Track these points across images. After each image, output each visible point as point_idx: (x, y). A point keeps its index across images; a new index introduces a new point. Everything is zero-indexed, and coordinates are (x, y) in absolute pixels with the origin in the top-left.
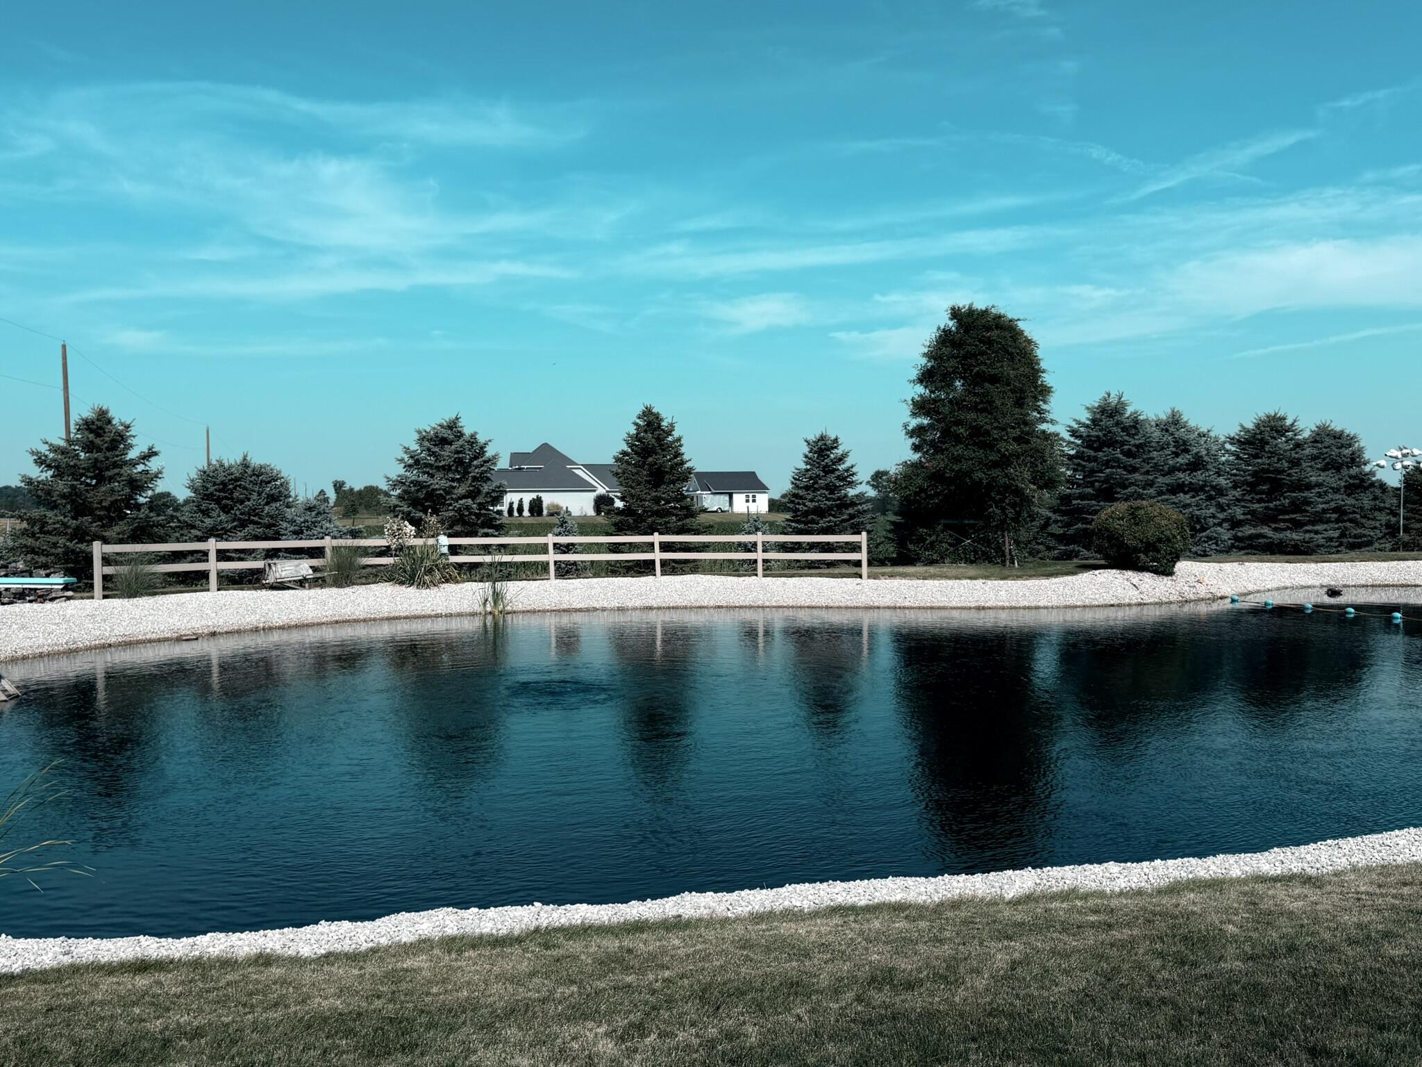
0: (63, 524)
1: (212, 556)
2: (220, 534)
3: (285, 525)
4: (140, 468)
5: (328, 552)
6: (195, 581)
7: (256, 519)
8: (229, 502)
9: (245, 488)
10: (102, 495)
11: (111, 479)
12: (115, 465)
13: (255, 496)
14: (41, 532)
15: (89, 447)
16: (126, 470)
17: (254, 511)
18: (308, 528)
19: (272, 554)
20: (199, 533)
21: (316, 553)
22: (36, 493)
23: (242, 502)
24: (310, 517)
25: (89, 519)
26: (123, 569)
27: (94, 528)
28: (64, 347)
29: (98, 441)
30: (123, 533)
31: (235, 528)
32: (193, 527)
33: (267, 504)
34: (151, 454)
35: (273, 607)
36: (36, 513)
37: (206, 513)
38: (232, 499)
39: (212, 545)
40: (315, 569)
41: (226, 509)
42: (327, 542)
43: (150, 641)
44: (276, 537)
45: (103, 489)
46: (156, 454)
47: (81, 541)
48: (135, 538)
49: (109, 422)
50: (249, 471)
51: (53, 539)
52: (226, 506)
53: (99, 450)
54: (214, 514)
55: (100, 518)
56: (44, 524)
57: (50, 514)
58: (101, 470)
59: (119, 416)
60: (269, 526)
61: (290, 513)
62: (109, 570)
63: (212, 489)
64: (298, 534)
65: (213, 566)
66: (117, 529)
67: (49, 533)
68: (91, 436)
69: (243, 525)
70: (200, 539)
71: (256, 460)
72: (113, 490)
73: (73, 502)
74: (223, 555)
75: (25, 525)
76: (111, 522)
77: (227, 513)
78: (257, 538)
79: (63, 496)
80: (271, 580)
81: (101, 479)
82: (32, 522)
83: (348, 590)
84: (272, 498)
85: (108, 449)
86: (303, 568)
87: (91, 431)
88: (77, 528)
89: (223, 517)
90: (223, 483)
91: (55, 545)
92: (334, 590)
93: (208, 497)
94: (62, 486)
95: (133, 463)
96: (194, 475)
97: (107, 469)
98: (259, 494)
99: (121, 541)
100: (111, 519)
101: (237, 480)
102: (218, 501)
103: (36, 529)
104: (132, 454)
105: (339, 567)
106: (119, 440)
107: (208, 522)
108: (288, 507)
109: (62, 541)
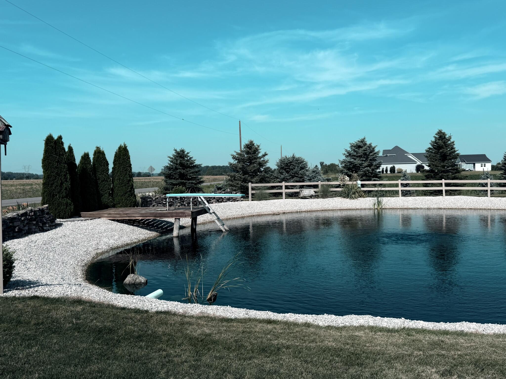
0: (240, 177)
1: (284, 187)
2: (286, 180)
3: (306, 177)
4: (262, 159)
5: (320, 186)
6: (278, 196)
7: (297, 175)
8: (288, 170)
9: (293, 165)
10: (251, 168)
11: (254, 163)
12: (255, 159)
13: (296, 168)
14: (234, 180)
15: (248, 153)
16: (258, 160)
17: (296, 173)
18: (313, 178)
19: (302, 187)
20: (279, 180)
21: (316, 186)
22: (233, 168)
23: (292, 170)
24: (314, 174)
25: (247, 176)
26: (258, 192)
27: (249, 178)
28: (240, 122)
29: (250, 151)
30: (257, 180)
31: (290, 178)
32: (278, 178)
33: (300, 170)
34: (265, 155)
35: (302, 205)
36: (233, 174)
37: (281, 173)
38: (289, 169)
39: (284, 184)
40: (315, 192)
41: (288, 172)
42: (319, 183)
43: (265, 215)
44: (303, 181)
45: (251, 166)
46: (267, 155)
47: (245, 183)
48: (261, 182)
49: (253, 145)
50: (295, 159)
51: (237, 182)
52: (287, 171)
53: (250, 154)
54: (284, 174)
55: (251, 175)
56: (235, 177)
57: (236, 174)
58: (251, 160)
59: (256, 143)
60: (301, 178)
61: (307, 173)
62: (254, 192)
63: (283, 166)
64: (310, 180)
65: (284, 191)
66: (255, 179)
67: (236, 180)
68: (248, 150)
69: (293, 177)
70: (280, 182)
71: (297, 156)
72: (254, 166)
73: (243, 170)
74: (287, 187)
75: (229, 177)
76: (253, 177)
77: (288, 173)
78: (297, 182)
79: (240, 169)
80: (301, 196)
81: (251, 163)
82: (231, 176)
83: (326, 199)
84: (302, 168)
85: (253, 154)
86: (311, 192)
87: (248, 148)
88: (244, 178)
89: (287, 175)
90: (287, 164)
91: (238, 184)
92: (322, 199)
93: (282, 168)
94: (240, 165)
95: (260, 158)
96: (278, 161)
97: (253, 160)
98: (298, 167)
99: (257, 183)
100: (254, 176)
101: (291, 162)
102: (285, 169)
103: (233, 179)
104: (260, 155)
105: (323, 192)
106: (256, 151)
107: (282, 176)
108: (307, 171)
109: (240, 183)
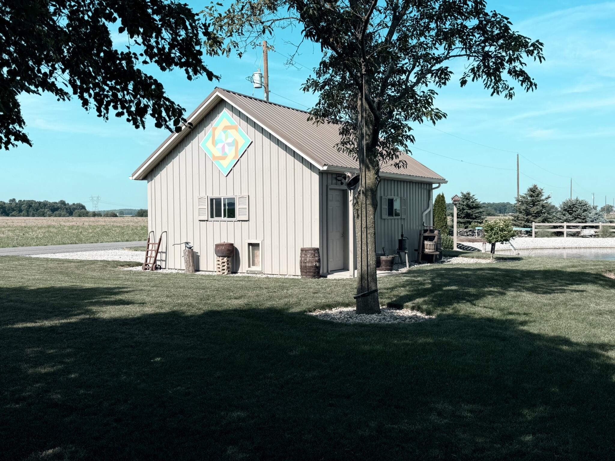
0: (524, 218)
1: (565, 227)
2: (567, 221)
3: (588, 219)
4: (545, 201)
5: (600, 227)
6: (560, 234)
7: (580, 217)
8: (571, 212)
9: (577, 207)
10: (534, 210)
11: (537, 205)
12: (538, 201)
13: (579, 210)
14: (517, 220)
15: (531, 196)
16: (541, 203)
17: (579, 215)
18: (596, 220)
19: (585, 227)
20: (562, 221)
21: (597, 227)
22: (515, 209)
23: (575, 212)
24: (596, 216)
25: (531, 216)
26: (540, 230)
27: (532, 219)
28: (518, 155)
29: (533, 194)
30: (540, 220)
31: (573, 219)
32: (560, 219)
33: (583, 212)
34: (549, 197)
35: (582, 242)
36: (516, 215)
37: (564, 215)
38: (572, 211)
39: (565, 224)
40: (596, 232)
41: (570, 214)
42: (600, 224)
43: (547, 248)
44: (586, 222)
45: (534, 208)
46: (550, 197)
47: (528, 222)
48: (543, 222)
49: (537, 188)
50: (578, 202)
51: (521, 222)
52: (570, 213)
53: (534, 197)
54: (566, 215)
55: (533, 216)
56: (518, 218)
57: (520, 215)
58: (534, 202)
59: (539, 187)
60: (584, 219)
61: (590, 215)
62: (536, 230)
63: (566, 208)
64: (592, 221)
65: (565, 230)
66: (538, 219)
67: (519, 220)
68: (532, 193)
69: (576, 219)
70: (562, 222)
71: (580, 199)
72: (537, 208)
73: (526, 211)
74: (568, 227)
75: (513, 218)
76: (536, 217)
77: (571, 215)
78: (579, 222)
79: (524, 210)
80: (582, 235)
81: (534, 205)
82: (515, 217)
83: (606, 239)
84: (585, 211)
85: (536, 196)
86: (592, 231)
87: (532, 191)
88: (527, 219)
89: (570, 216)
90: (570, 206)
91: (521, 223)
92: (601, 239)
93: (565, 210)
94: (523, 207)
95: (543, 200)
96: (561, 204)
97: (536, 202)
98: (581, 209)
99: (539, 222)
100: (536, 216)
101: (574, 205)
102: (568, 211)
103: (516, 219)
104: (543, 198)
105: (603, 232)
106: (539, 194)
107: (565, 218)
108: (590, 213)
109: (523, 222)
